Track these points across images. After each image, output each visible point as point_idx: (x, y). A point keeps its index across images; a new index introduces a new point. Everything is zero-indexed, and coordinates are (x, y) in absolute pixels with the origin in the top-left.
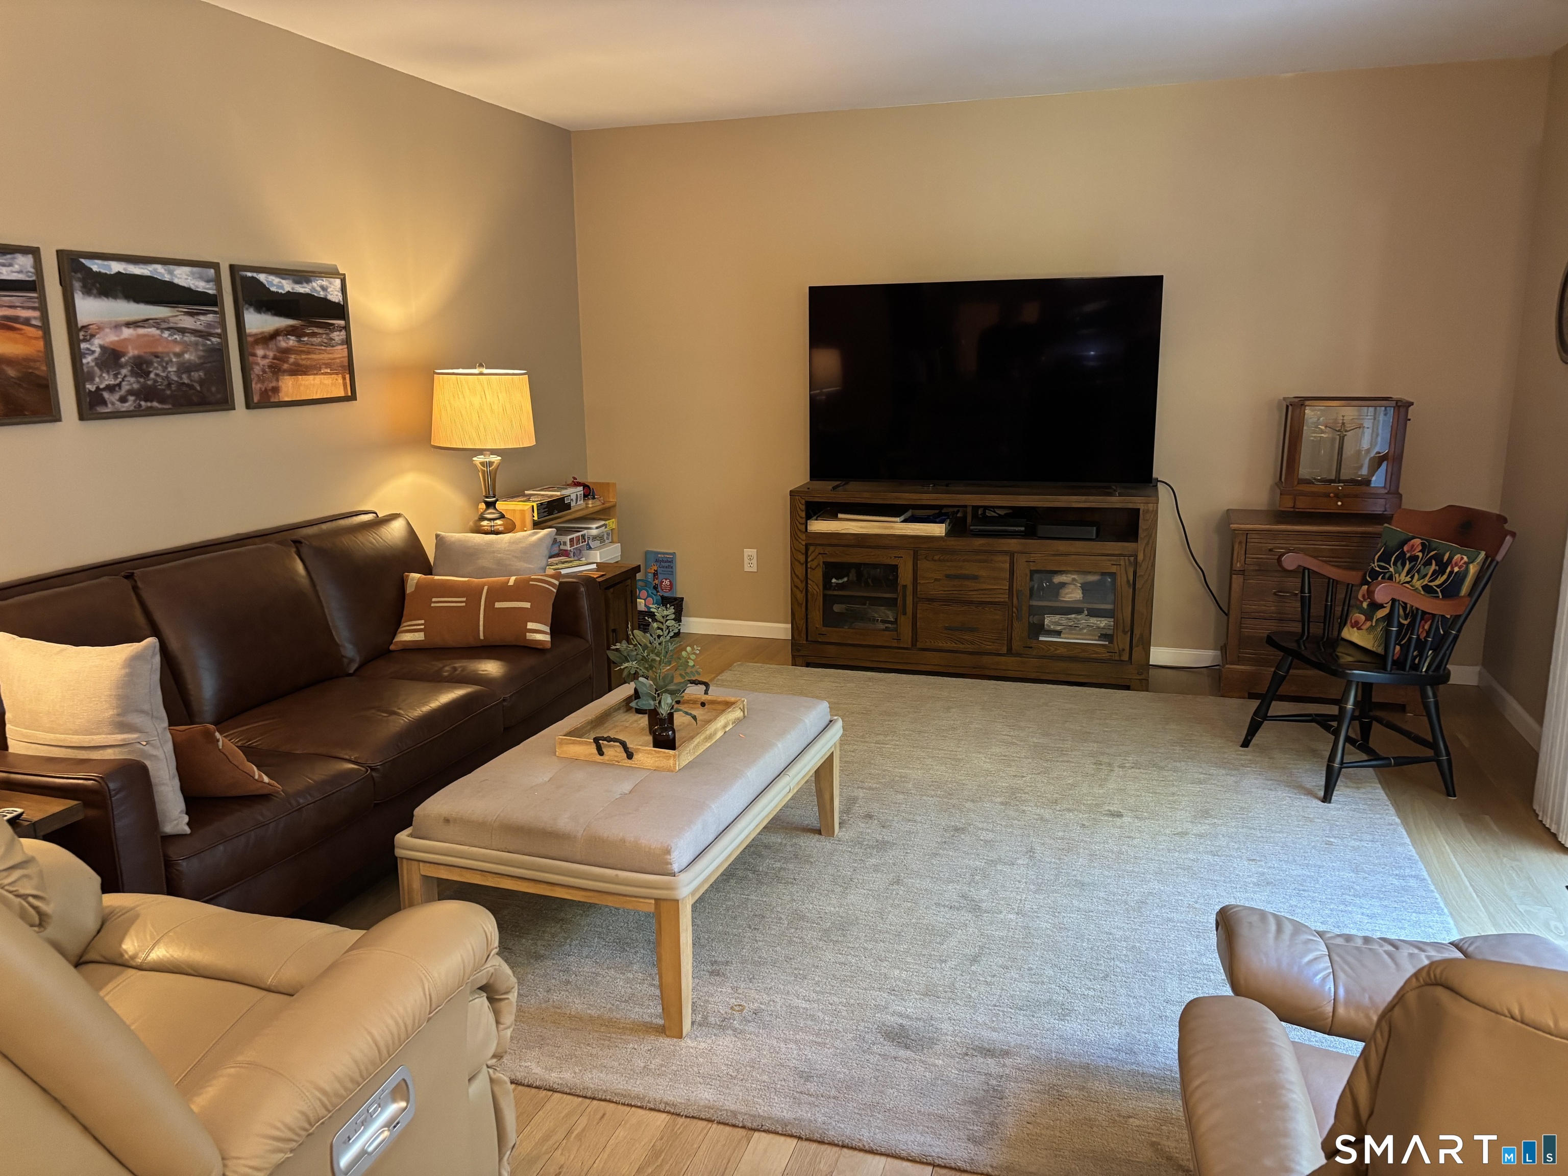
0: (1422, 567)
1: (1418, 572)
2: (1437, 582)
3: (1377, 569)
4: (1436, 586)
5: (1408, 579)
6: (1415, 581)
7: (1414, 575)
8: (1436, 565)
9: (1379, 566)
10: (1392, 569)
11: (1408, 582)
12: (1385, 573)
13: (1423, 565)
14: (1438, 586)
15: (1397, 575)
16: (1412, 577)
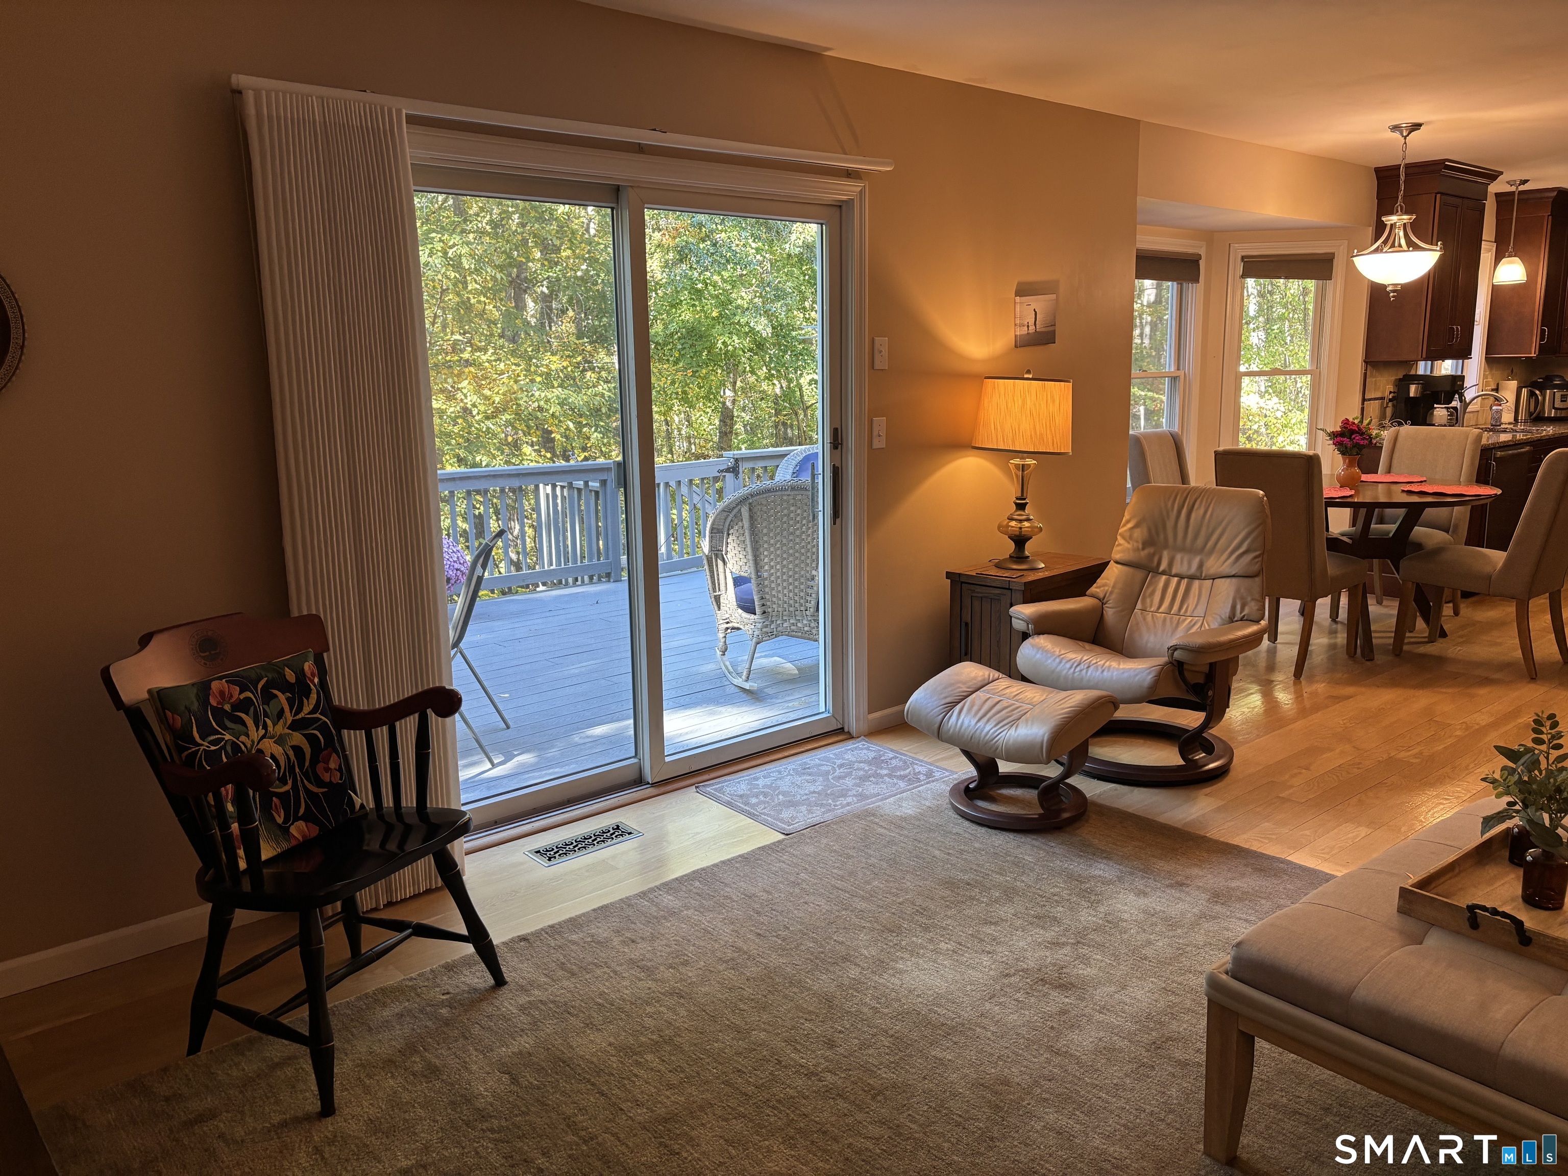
0: (266, 707)
1: (266, 715)
2: (307, 709)
3: (213, 748)
4: (309, 713)
5: (262, 732)
6: (270, 729)
7: (265, 722)
8: (283, 694)
9: (212, 743)
10: (227, 737)
11: (264, 737)
12: (224, 747)
13: (263, 704)
14: (313, 712)
15: (243, 738)
16: (265, 727)
